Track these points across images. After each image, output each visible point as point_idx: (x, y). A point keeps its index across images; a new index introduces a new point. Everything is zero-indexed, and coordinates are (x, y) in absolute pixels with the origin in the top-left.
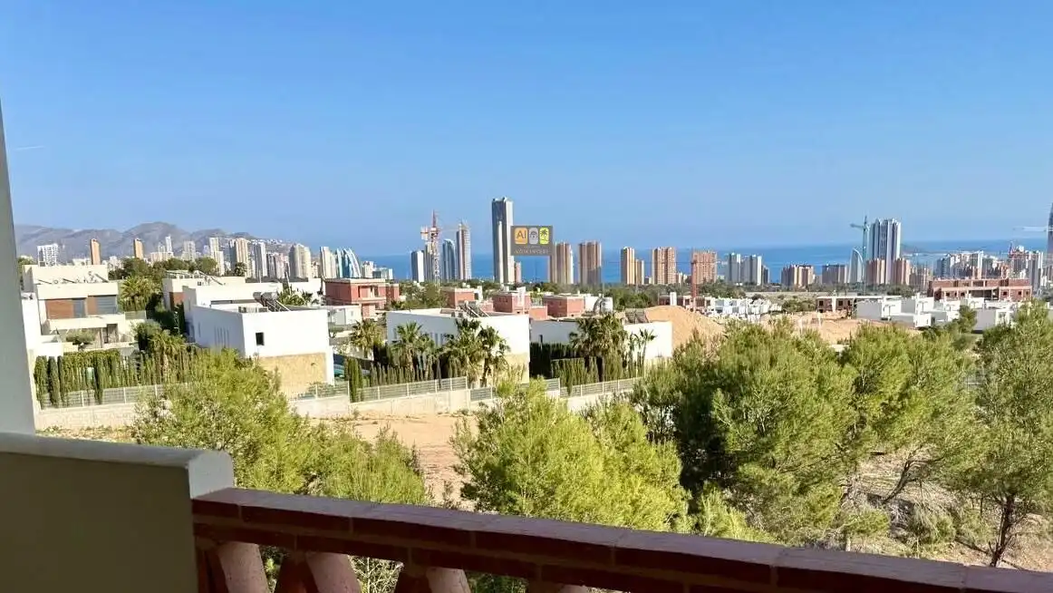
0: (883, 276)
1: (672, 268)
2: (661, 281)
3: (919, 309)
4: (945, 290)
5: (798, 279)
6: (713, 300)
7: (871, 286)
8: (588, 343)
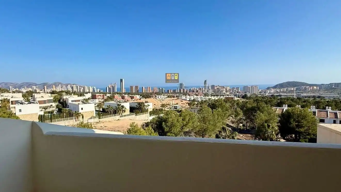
0: (182, 91)
1: (150, 89)
2: (149, 92)
3: (187, 98)
4: (191, 94)
5: (170, 92)
6: (157, 96)
7: (180, 93)
8: (139, 107)
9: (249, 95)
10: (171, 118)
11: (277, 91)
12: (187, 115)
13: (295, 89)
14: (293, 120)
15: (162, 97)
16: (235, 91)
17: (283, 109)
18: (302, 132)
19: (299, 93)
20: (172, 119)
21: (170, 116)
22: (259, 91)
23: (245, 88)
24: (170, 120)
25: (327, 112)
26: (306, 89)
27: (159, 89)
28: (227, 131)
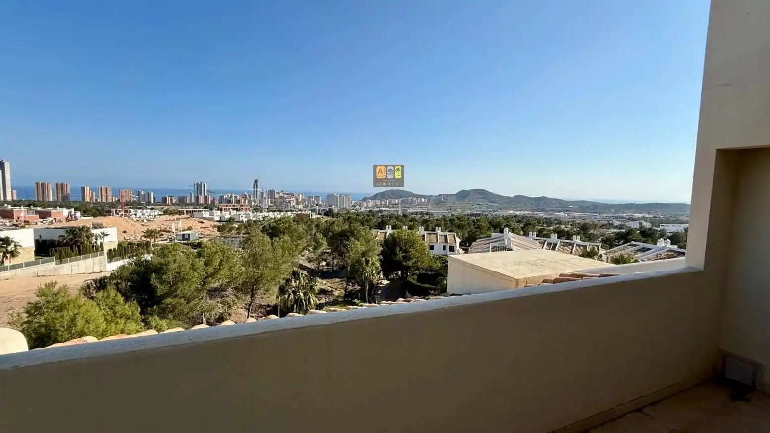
0: (201, 200)
1: (110, 193)
2: (104, 200)
3: (215, 214)
4: (223, 208)
5: (169, 201)
6: (132, 210)
7: (197, 203)
8: (71, 239)
9: (335, 210)
10: (175, 261)
11: (377, 205)
12: (216, 252)
13: (400, 202)
14: (399, 249)
15: (146, 214)
16: (314, 202)
17: (386, 233)
18: (410, 266)
19: (404, 207)
20: (176, 265)
21: (171, 258)
22: (351, 204)
23: (330, 197)
24: (173, 266)
25: (436, 234)
26: (413, 201)
27: (139, 193)
28: (302, 278)
